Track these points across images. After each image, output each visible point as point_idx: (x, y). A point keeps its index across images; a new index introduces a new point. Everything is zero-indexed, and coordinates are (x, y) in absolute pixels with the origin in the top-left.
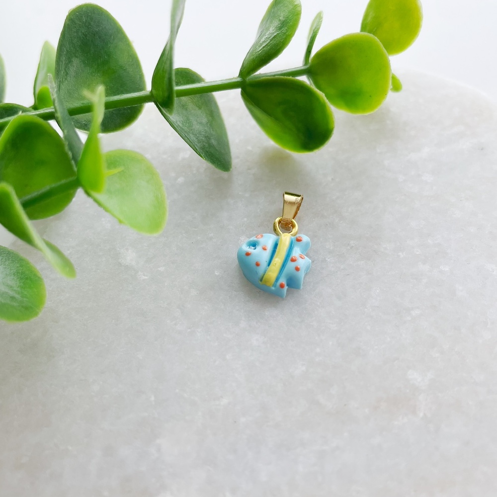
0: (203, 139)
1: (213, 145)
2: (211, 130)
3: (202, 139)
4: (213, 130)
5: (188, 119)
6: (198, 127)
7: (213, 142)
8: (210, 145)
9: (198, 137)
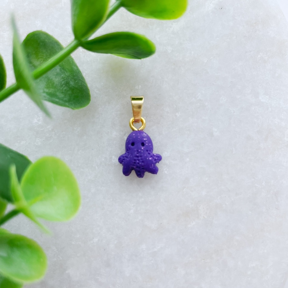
0: (66, 88)
1: (73, 87)
2: (66, 73)
3: (65, 90)
4: (67, 72)
5: (49, 79)
6: (57, 79)
7: (72, 83)
8: (72, 89)
9: (62, 90)
